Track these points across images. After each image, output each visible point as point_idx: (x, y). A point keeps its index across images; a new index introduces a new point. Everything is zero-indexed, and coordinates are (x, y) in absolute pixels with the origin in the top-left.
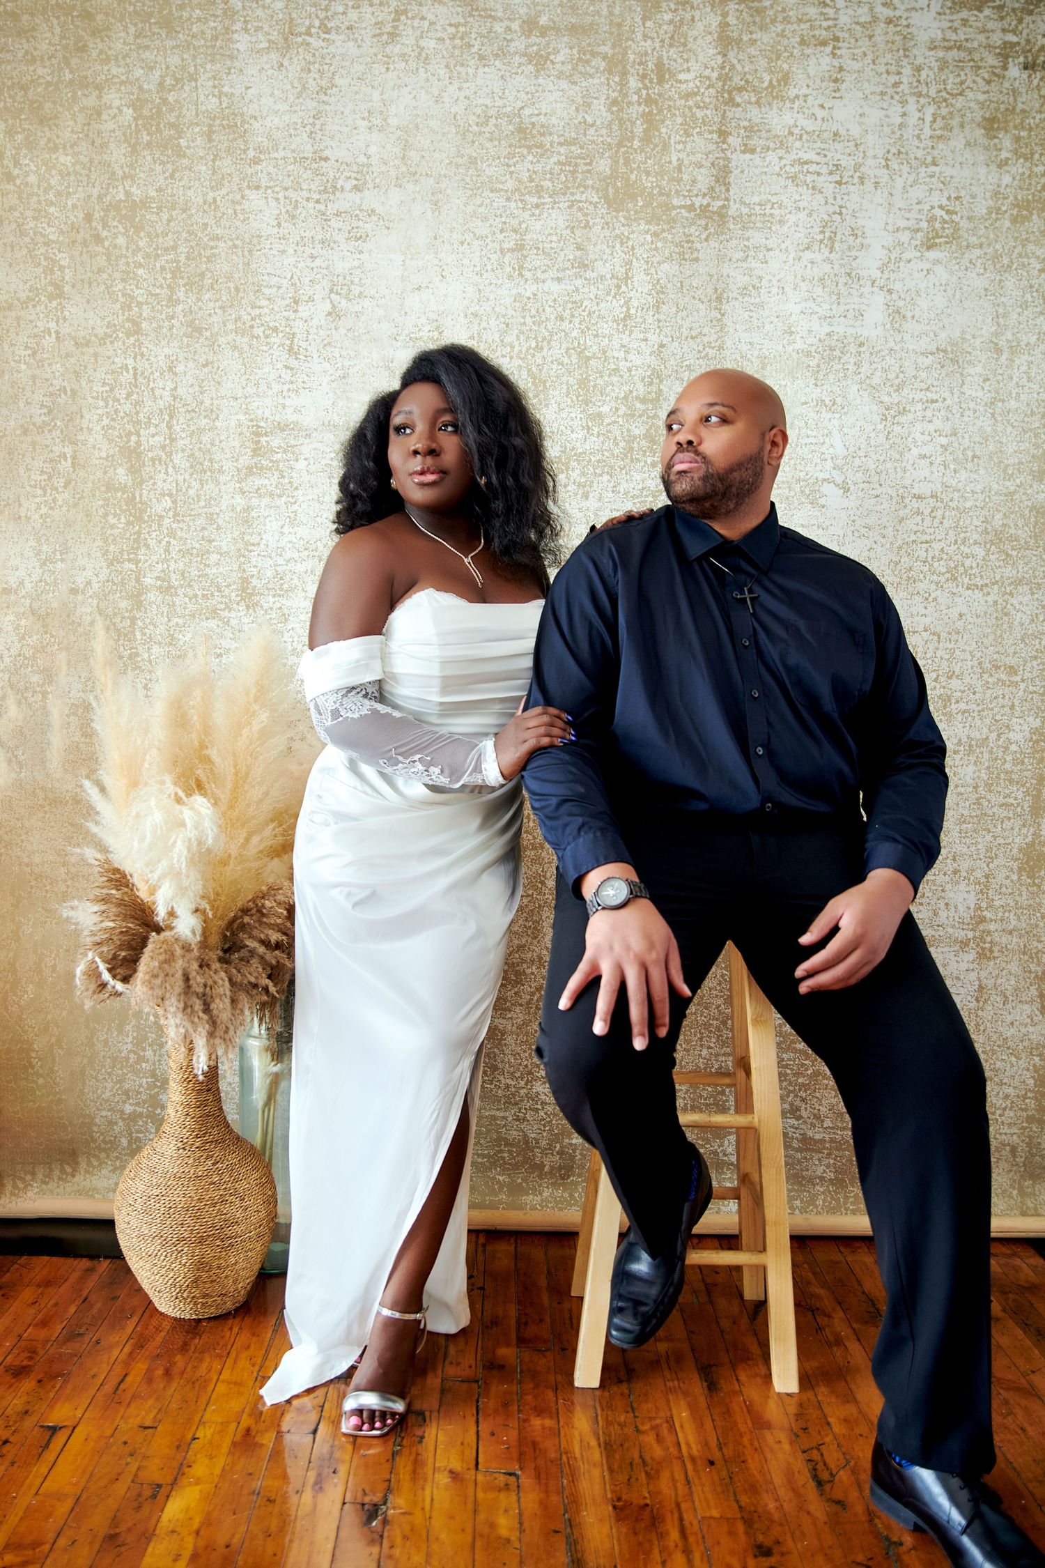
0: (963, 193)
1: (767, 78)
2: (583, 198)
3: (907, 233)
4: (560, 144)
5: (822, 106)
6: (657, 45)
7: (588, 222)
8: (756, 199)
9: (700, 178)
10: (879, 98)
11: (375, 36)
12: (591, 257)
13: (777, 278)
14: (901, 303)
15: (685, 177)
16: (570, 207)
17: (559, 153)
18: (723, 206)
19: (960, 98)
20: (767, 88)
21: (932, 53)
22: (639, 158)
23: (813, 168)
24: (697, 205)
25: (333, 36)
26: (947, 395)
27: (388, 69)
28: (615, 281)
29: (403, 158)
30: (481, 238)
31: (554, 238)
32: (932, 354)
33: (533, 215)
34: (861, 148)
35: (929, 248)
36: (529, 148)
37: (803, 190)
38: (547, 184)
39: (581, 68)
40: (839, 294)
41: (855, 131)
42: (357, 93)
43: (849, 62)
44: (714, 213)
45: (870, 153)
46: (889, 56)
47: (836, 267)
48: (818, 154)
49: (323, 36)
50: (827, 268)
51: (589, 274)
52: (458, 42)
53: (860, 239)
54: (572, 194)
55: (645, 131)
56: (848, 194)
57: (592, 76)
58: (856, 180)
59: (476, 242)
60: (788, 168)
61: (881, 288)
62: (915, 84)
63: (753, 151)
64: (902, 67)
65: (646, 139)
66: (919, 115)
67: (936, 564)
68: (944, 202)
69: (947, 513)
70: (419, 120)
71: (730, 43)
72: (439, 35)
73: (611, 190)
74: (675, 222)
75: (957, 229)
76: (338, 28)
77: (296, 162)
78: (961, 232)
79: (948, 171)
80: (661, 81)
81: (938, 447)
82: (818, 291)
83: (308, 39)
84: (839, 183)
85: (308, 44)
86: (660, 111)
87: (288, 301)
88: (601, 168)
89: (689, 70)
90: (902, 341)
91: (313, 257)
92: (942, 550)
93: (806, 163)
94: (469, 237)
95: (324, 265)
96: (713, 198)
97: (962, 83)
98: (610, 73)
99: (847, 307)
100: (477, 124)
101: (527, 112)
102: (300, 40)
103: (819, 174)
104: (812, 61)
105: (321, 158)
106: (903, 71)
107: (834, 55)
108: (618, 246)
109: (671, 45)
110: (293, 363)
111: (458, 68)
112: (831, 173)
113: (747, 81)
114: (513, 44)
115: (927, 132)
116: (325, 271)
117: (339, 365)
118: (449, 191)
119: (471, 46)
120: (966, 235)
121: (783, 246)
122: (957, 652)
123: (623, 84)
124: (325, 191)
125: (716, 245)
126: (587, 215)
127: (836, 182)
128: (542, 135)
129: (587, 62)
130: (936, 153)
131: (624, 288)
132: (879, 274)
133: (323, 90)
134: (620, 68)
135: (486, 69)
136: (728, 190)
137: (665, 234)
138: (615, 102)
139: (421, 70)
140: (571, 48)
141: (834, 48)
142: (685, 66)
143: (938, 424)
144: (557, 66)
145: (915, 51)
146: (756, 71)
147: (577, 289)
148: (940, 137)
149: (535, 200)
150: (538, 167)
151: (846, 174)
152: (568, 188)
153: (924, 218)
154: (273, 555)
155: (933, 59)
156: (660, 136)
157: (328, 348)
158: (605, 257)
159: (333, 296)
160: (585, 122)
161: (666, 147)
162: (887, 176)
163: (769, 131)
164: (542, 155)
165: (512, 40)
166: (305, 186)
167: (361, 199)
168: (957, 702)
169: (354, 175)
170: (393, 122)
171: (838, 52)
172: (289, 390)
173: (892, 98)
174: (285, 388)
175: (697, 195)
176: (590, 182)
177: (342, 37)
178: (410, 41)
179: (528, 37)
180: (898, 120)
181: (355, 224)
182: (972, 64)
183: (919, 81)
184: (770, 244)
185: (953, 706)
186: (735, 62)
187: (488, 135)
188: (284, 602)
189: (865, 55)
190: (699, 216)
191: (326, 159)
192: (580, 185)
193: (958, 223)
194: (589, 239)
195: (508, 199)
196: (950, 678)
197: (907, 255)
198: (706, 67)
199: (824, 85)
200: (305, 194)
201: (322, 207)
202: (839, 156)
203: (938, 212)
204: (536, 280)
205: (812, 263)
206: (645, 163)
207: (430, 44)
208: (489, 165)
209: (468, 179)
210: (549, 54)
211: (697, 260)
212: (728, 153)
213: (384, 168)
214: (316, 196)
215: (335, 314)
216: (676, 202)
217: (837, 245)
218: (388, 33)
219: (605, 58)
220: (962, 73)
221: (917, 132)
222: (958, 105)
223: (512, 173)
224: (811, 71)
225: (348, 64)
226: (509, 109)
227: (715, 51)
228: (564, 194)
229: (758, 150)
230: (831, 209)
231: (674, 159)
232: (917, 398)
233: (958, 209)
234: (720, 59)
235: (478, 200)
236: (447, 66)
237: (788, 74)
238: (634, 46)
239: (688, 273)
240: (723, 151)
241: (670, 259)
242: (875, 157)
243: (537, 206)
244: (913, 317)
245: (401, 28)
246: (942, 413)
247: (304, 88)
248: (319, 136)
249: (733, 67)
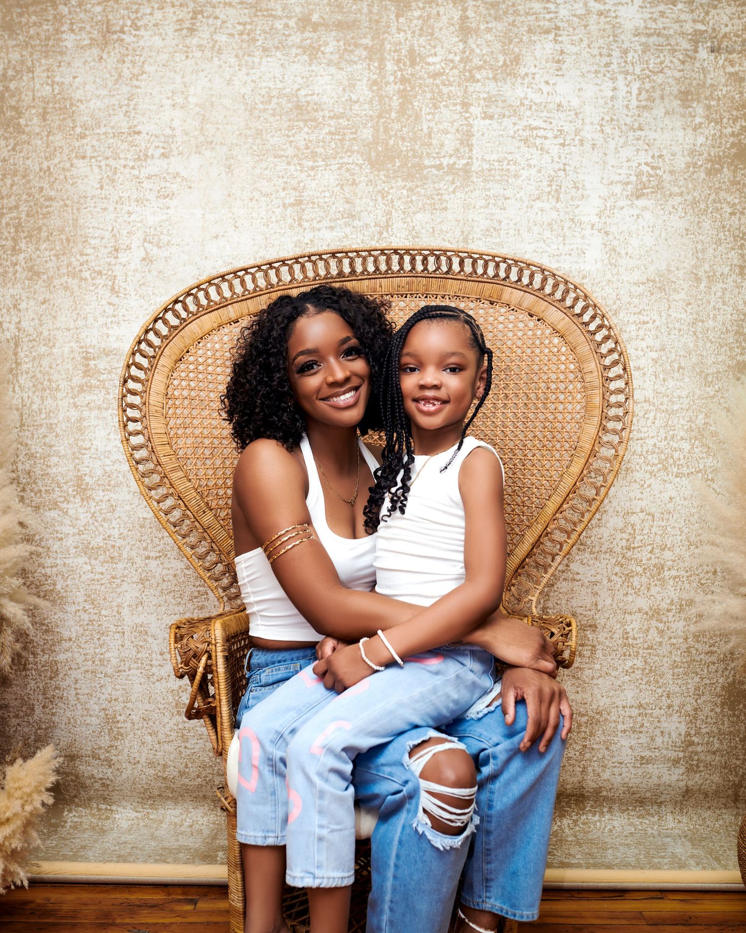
0: (664, 152)
1: (501, 58)
2: (351, 161)
3: (619, 185)
4: (331, 118)
5: (547, 83)
6: (409, 36)
7: (354, 180)
8: (495, 157)
9: (446, 142)
10: (593, 75)
11: (176, 31)
12: (358, 209)
13: (514, 222)
14: (616, 243)
15: (434, 142)
16: (339, 169)
17: (329, 125)
18: (468, 164)
19: (661, 75)
20: (501, 67)
21: (637, 39)
22: (396, 126)
23: (541, 133)
24: (445, 164)
25: (142, 32)
26: (656, 317)
27: (187, 57)
28: (378, 229)
29: (201, 130)
30: (266, 195)
31: (327, 194)
32: (643, 283)
33: (309, 175)
34: (580, 116)
35: (638, 198)
36: (306, 121)
37: (533, 150)
38: (320, 150)
39: (346, 57)
40: (564, 236)
41: (575, 102)
42: (162, 77)
43: (569, 46)
44: (459, 170)
45: (588, 120)
46: (601, 41)
47: (562, 214)
48: (545, 121)
49: (134, 32)
50: (554, 215)
51: (356, 223)
52: (245, 37)
53: (581, 191)
54: (341, 158)
55: (401, 105)
56: (571, 154)
57: (355, 63)
58: (577, 142)
59: (263, 199)
60: (520, 132)
61: (600, 231)
62: (623, 64)
63: (491, 117)
64: (612, 50)
65: (402, 111)
66: (627, 89)
67: (650, 457)
68: (649, 160)
69: (658, 415)
70: (214, 99)
71: (469, 32)
72: (230, 31)
73: (373, 154)
74: (426, 178)
75: (661, 181)
76: (146, 26)
77: (114, 136)
78: (664, 184)
79: (652, 135)
80: (413, 63)
81: (650, 360)
82: (548, 234)
83: (123, 36)
84: (563, 145)
85: (122, 40)
86: (413, 88)
87: (110, 249)
88: (365, 136)
89: (436, 55)
90: (618, 273)
91: (129, 213)
92: (655, 445)
93: (535, 128)
94: (257, 195)
95: (138, 219)
96: (458, 158)
97: (662, 63)
98: (371, 59)
99: (571, 247)
100: (262, 103)
101: (303, 92)
102: (115, 37)
103: (546, 138)
104: (538, 46)
105: (135, 133)
106: (613, 53)
107: (556, 41)
108: (380, 199)
109: (421, 35)
110: (114, 300)
111: (246, 57)
112: (556, 137)
113: (485, 62)
114: (290, 39)
115: (634, 103)
116: (140, 225)
117: (153, 301)
118: (239, 157)
119: (255, 40)
120: (668, 186)
121: (518, 196)
122: (669, 529)
123: (382, 68)
124: (139, 159)
125: (462, 196)
126: (353, 174)
127: (560, 144)
128: (316, 110)
129: (352, 52)
130: (641, 120)
131: (385, 234)
132: (597, 219)
133: (135, 77)
134: (378, 56)
135: (269, 59)
136: (471, 150)
137: (419, 189)
138: (375, 83)
139: (216, 59)
140: (338, 41)
141: (556, 35)
142: (433, 51)
143: (650, 341)
144: (327, 56)
145: (622, 37)
146: (492, 52)
147: (347, 236)
148: (645, 107)
149: (310, 164)
150: (313, 137)
151: (568, 138)
152: (338, 153)
153: (633, 173)
154: (102, 457)
155: (637, 44)
156: (413, 109)
157: (143, 287)
158: (369, 209)
159: (146, 244)
160: (351, 100)
161: (418, 117)
162: (602, 139)
163: (504, 101)
164: (316, 127)
165: (290, 35)
166: (122, 156)
167: (168, 164)
168: (669, 569)
169: (161, 145)
170: (192, 100)
171: (560, 39)
172: (112, 322)
173: (604, 75)
174: (109, 320)
175: (444, 156)
176: (355, 148)
177: (149, 33)
178: (206, 35)
179: (303, 32)
180: (610, 94)
181: (163, 184)
182: (669, 47)
183: (626, 62)
184: (508, 193)
185: (666, 573)
186: (474, 46)
187: (271, 112)
188: (112, 495)
189: (581, 40)
190: (447, 173)
191: (139, 133)
192: (347, 151)
193: (662, 176)
194: (355, 194)
195: (289, 163)
196: (663, 550)
197: (620, 204)
198: (450, 52)
199: (548, 65)
200: (123, 162)
201: (136, 172)
202: (562, 123)
203: (645, 168)
204: (313, 229)
205: (542, 210)
206: (402, 131)
207: (222, 38)
208: (273, 136)
209: (255, 148)
210: (320, 46)
211: (446, 209)
212: (471, 121)
213: (185, 138)
214: (131, 164)
215: (147, 259)
216: (427, 162)
217: (562, 196)
218: (187, 29)
219: (366, 48)
220: (661, 55)
221: (625, 103)
222: (659, 81)
223: (291, 142)
224: (538, 55)
225: (154, 54)
226: (288, 90)
227: (457, 39)
228: (335, 158)
229: (496, 116)
230: (557, 166)
231: (425, 127)
232: (631, 321)
233: (661, 165)
234: (461, 46)
235: (264, 165)
236: (237, 56)
237: (518, 56)
238: (389, 38)
239: (439, 220)
240: (466, 119)
241: (423, 209)
242: (592, 123)
243: (313, 168)
244: (627, 254)
245: (198, 24)
246: (653, 332)
247: (120, 76)
248: (133, 114)
249: (472, 51)
